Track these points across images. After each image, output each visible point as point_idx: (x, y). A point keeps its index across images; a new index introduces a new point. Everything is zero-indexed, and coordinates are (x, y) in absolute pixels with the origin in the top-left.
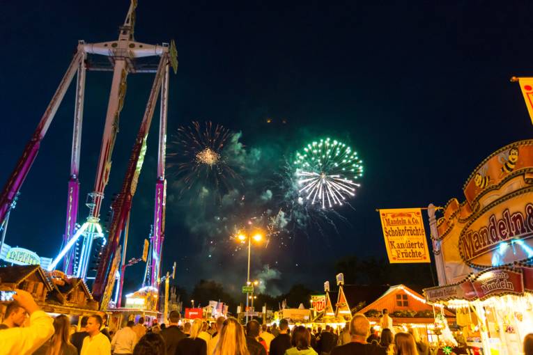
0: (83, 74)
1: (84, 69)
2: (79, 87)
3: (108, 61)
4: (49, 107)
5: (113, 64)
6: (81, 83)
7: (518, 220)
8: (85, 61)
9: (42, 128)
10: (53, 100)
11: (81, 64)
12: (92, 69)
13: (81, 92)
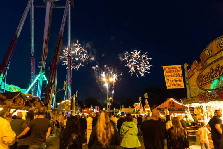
0: (33, 9)
1: (33, 7)
2: (32, 15)
3: (44, 3)
4: (19, 25)
5: (45, 4)
6: (32, 13)
8: (33, 3)
9: (17, 33)
10: (21, 22)
11: (31, 4)
12: (36, 7)
13: (32, 17)
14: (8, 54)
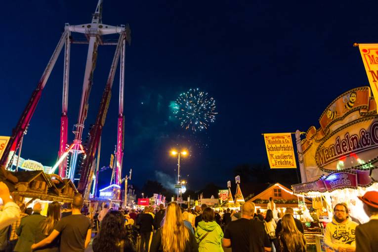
0: (68, 46)
1: (69, 42)
2: (66, 54)
3: (85, 37)
4: (47, 68)
5: (88, 39)
6: (68, 52)
7: (355, 140)
8: (70, 37)
9: (43, 81)
10: (49, 63)
11: (67, 39)
12: (74, 43)
13: (67, 58)
14: (26, 112)
